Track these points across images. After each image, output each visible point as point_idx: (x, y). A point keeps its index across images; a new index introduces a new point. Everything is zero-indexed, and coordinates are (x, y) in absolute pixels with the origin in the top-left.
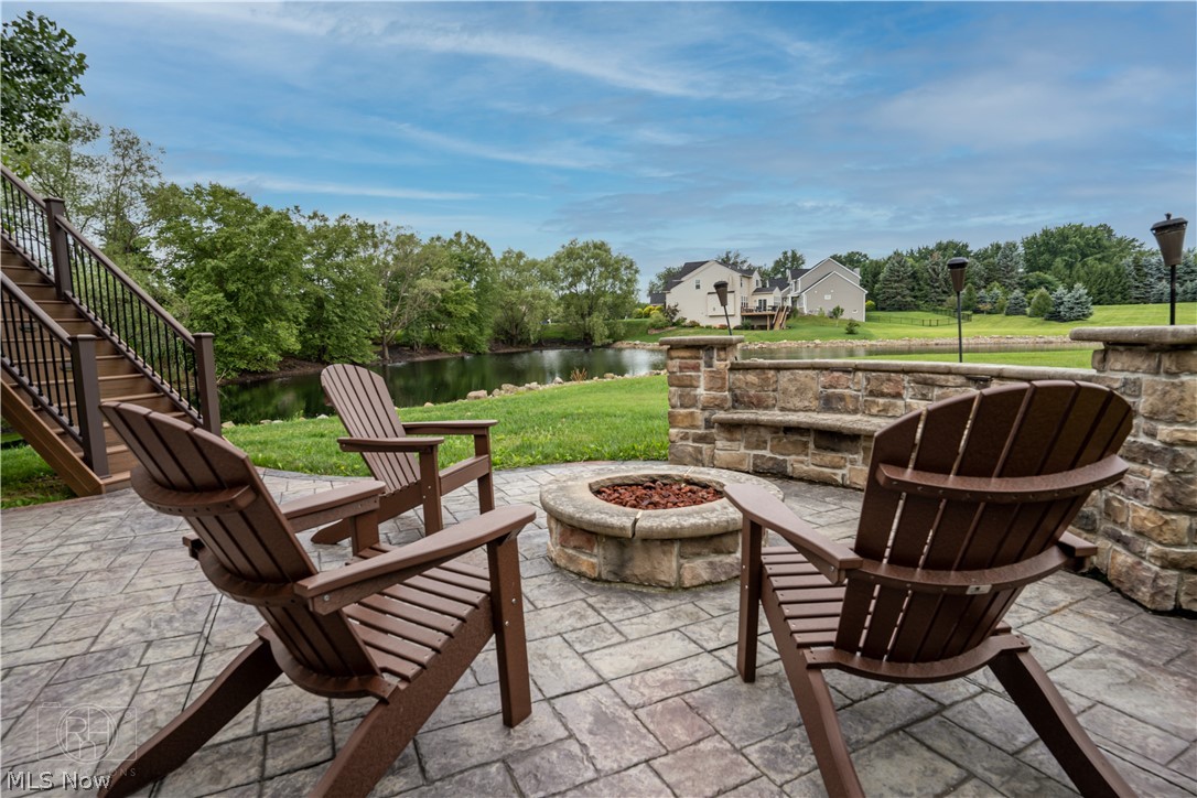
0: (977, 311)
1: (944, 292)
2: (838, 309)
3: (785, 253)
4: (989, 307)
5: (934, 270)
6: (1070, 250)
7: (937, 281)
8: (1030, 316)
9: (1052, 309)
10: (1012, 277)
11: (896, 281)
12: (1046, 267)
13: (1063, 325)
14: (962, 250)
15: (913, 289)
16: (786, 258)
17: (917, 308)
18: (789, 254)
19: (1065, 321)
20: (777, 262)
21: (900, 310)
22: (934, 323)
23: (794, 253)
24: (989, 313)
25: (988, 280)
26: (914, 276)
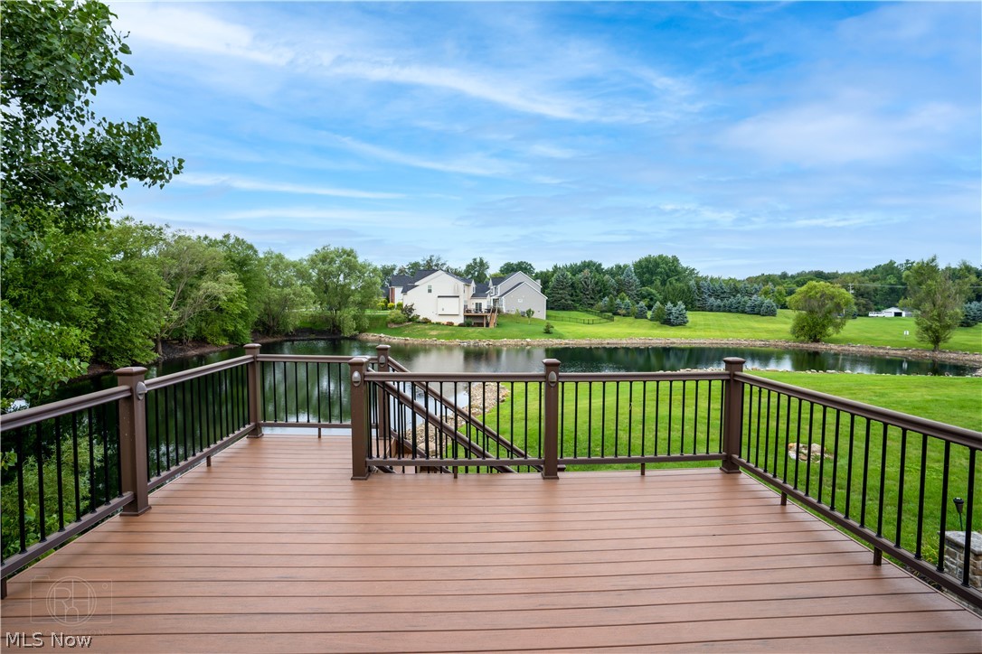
0: (616, 314)
1: (592, 298)
2: (530, 311)
3: (475, 259)
4: (624, 312)
5: (585, 282)
6: (661, 273)
7: (587, 290)
8: (651, 320)
9: (666, 317)
10: (633, 290)
11: (561, 289)
12: (651, 282)
13: (674, 328)
14: (598, 268)
15: (572, 295)
16: (475, 263)
17: (575, 309)
18: (478, 260)
19: (673, 325)
20: (468, 266)
21: (564, 309)
22: (591, 322)
23: (481, 261)
24: (624, 316)
25: (619, 291)
26: (573, 286)
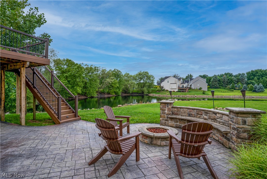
0: (235, 89)
1: (227, 84)
2: (201, 88)
3: (188, 75)
4: (238, 88)
5: (224, 79)
6: (259, 75)
7: (225, 82)
8: (248, 91)
9: (254, 89)
10: (244, 81)
11: (215, 82)
12: (253, 79)
13: (257, 93)
14: (231, 75)
15: (219, 84)
16: (189, 76)
17: (220, 88)
18: (189, 75)
19: (258, 92)
20: (187, 77)
21: (216, 88)
22: (224, 92)
23: (191, 75)
24: (238, 90)
25: (238, 82)
26: (219, 80)
